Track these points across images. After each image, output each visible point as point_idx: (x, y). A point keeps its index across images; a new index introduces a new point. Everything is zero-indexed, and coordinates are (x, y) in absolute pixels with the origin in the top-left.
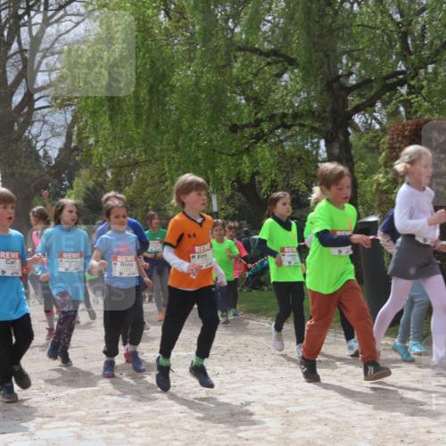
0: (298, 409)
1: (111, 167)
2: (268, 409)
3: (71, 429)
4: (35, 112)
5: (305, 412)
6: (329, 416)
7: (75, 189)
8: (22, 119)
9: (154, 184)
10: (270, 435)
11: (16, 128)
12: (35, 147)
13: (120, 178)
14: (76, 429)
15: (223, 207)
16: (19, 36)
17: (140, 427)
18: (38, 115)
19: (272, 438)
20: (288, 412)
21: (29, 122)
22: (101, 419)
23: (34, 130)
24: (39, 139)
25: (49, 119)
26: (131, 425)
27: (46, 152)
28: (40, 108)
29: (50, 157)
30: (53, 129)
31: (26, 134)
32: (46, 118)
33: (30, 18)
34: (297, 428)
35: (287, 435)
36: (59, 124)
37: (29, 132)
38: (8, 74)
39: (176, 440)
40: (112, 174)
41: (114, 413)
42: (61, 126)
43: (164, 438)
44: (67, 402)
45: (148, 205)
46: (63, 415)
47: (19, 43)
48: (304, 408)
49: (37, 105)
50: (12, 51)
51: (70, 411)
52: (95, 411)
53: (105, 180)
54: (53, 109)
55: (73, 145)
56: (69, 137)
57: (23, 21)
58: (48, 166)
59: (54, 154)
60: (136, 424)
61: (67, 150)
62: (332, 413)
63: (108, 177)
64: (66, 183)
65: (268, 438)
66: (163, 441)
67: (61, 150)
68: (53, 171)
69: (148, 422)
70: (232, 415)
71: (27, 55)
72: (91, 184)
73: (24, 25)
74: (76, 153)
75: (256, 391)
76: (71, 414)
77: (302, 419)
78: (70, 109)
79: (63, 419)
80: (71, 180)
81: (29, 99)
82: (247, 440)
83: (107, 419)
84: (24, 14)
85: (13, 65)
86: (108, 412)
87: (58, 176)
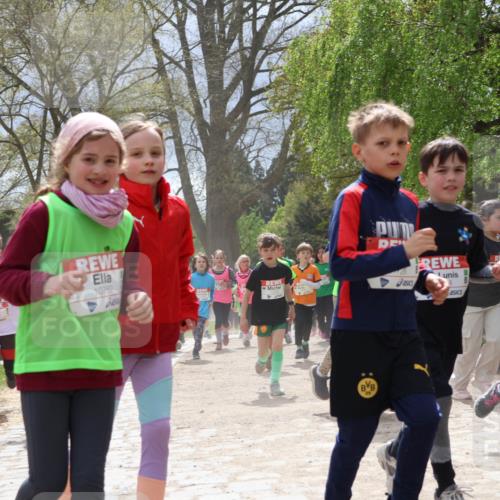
1: (330, 178)
3: (268, 481)
4: (250, 119)
7: (287, 204)
8: (235, 127)
11: (228, 138)
12: (246, 159)
13: (338, 190)
14: (275, 481)
16: (241, 32)
18: (252, 121)
21: (242, 130)
22: (301, 469)
23: (247, 139)
24: (252, 149)
25: (266, 125)
27: (258, 163)
28: (256, 114)
29: (262, 169)
30: (268, 137)
31: (238, 144)
32: (261, 125)
33: (256, 11)
36: (276, 131)
37: (242, 142)
40: (331, 186)
41: (317, 463)
42: (277, 133)
44: (265, 450)
46: (259, 465)
49: (253, 110)
50: (232, 50)
51: (268, 460)
52: (296, 460)
53: (321, 194)
54: (270, 114)
55: (289, 154)
56: (285, 146)
57: (247, 15)
58: (259, 179)
59: (266, 165)
61: (282, 160)
63: (325, 189)
67: (274, 161)
68: (264, 185)
71: (247, 53)
72: (305, 198)
73: (248, 19)
74: (291, 163)
76: (269, 464)
79: (260, 469)
80: (283, 193)
81: (244, 105)
83: (308, 470)
84: (249, 8)
85: (231, 66)
86: (310, 462)
87: (269, 191)
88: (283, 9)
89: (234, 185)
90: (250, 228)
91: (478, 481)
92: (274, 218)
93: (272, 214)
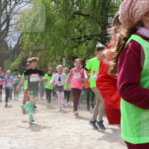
0: (86, 134)
1: (31, 51)
2: (75, 134)
3: (8, 140)
4: (8, 33)
5: (87, 135)
6: (96, 137)
7: (19, 58)
8: (4, 35)
9: (45, 57)
10: (75, 143)
11: (2, 37)
12: (7, 44)
13: (34, 55)
15: (67, 65)
16: (6, 8)
17: (31, 140)
18: (9, 34)
19: (75, 144)
20: (82, 135)
21: (6, 36)
22: (18, 137)
23: (8, 38)
24: (9, 41)
25: (13, 35)
26: (28, 139)
27: (11, 46)
28: (10, 31)
29: (12, 47)
30: (14, 38)
31: (5, 39)
32: (12, 35)
33: (11, 2)
34: (84, 141)
35: (81, 143)
36: (16, 37)
37: (6, 39)
38: (1, 20)
39: (43, 144)
40: (32, 53)
41: (23, 135)
42: (17, 37)
43: (39, 144)
44: (7, 131)
45: (42, 64)
46: (5, 135)
47: (6, 10)
48: (87, 134)
50: (3, 13)
51: (8, 134)
52: (17, 134)
53: (29, 55)
54: (15, 32)
55: (20, 43)
56: (19, 41)
57: (8, 3)
58: (11, 50)
59: (13, 46)
60: (30, 139)
61: (18, 45)
62: (97, 136)
64: (16, 56)
65: (74, 144)
66: (39, 145)
67: (16, 45)
68: (12, 52)
69: (34, 138)
70: (63, 136)
71: (8, 14)
72: (24, 56)
73: (9, 4)
74: (20, 46)
75: (72, 128)
76: (8, 135)
77: (87, 138)
78: (20, 32)
79: (5, 136)
80: (18, 55)
81: (7, 28)
82: (67, 145)
83: (20, 137)
84: (9, 1)
85: (3, 17)
86: (21, 134)
87: (13, 54)
88: (19, 3)
89: (3, 52)
90: (8, 64)
91: (69, 140)
92: (15, 62)
93: (14, 60)
